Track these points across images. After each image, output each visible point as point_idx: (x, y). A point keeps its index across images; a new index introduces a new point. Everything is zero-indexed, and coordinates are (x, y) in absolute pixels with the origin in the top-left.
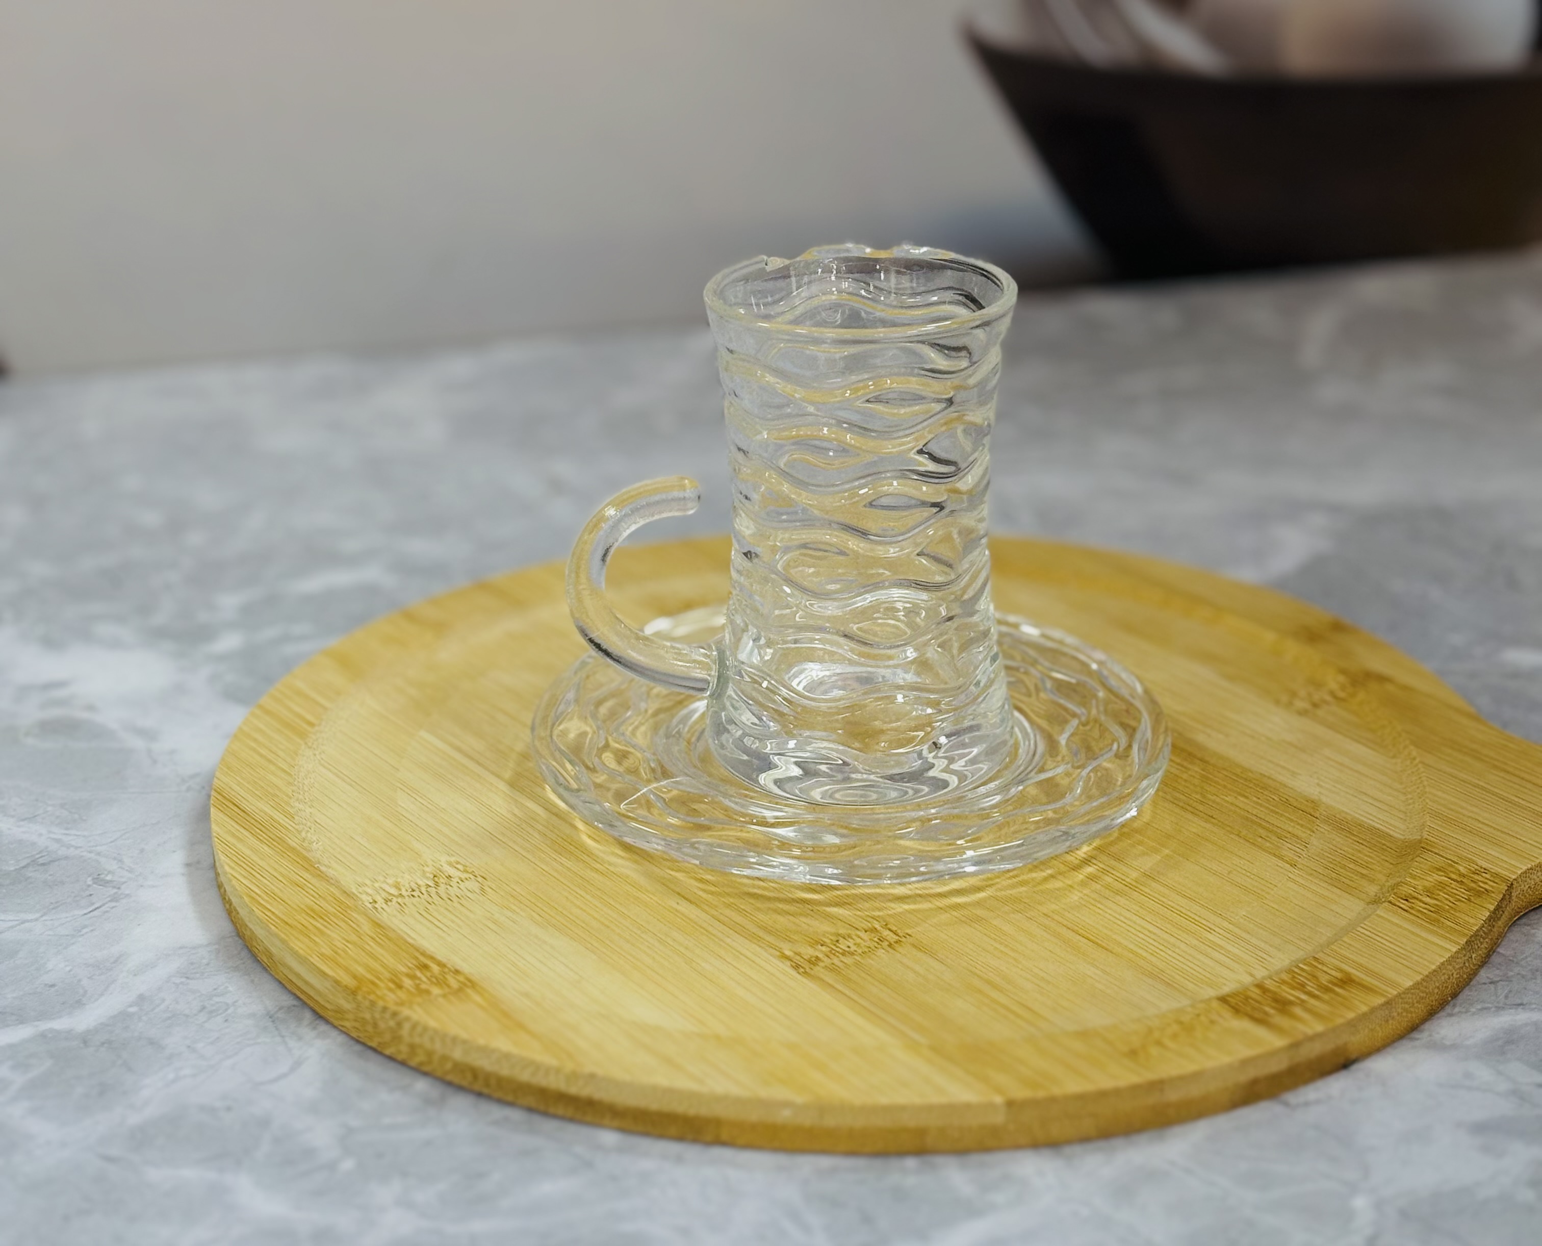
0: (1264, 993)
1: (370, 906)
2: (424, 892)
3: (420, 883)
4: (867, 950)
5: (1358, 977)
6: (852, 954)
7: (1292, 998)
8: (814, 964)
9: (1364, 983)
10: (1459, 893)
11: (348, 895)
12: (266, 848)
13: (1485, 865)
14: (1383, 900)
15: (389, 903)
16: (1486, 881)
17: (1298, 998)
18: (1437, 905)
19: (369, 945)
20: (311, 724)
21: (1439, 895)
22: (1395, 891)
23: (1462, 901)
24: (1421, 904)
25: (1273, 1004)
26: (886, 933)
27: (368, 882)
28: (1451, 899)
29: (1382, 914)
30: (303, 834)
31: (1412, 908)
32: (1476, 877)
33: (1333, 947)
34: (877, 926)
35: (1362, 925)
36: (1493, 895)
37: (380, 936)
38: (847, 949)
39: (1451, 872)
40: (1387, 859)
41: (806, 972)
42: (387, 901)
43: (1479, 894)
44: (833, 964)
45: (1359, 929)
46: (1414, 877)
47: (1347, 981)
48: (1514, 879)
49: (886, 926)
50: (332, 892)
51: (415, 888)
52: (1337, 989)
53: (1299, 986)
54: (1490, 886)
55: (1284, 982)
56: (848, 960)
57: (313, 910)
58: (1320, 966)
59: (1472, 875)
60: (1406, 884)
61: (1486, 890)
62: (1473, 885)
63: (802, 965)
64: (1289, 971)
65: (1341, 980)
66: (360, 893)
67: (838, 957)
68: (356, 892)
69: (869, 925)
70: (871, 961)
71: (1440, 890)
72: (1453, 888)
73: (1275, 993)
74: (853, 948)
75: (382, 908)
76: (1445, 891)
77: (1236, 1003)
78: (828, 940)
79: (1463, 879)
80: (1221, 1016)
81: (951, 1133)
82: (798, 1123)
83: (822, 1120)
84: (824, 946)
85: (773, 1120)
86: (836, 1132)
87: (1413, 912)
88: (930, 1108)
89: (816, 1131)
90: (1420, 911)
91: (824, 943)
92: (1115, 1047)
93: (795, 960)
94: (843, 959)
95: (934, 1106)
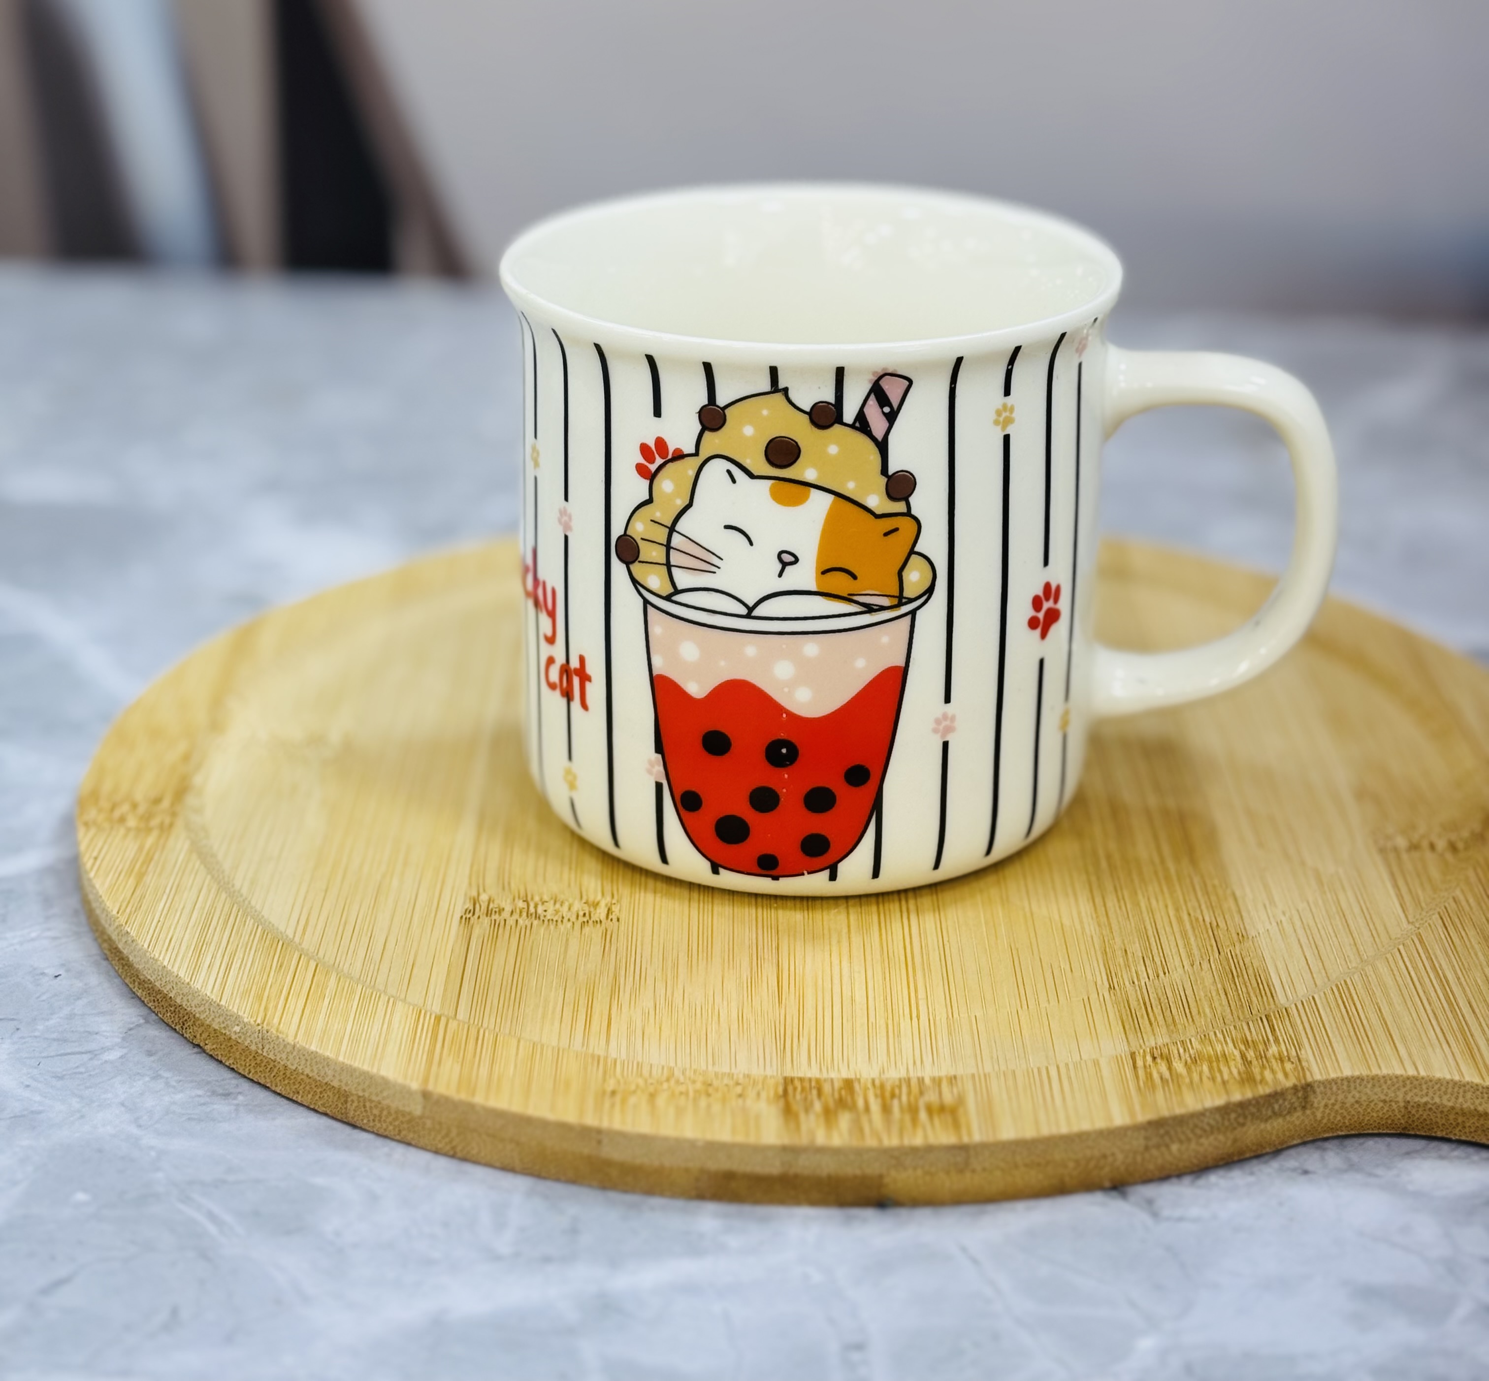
0: (840, 1089)
4: (556, 919)
5: (965, 1110)
6: (537, 917)
7: (860, 1103)
8: (488, 913)
9: (963, 1120)
10: (1227, 1073)
13: (1307, 1053)
16: (1280, 1071)
17: (867, 1109)
18: (1179, 1076)
21: (1202, 1066)
22: (1162, 1046)
24: (1163, 1067)
25: (831, 1104)
28: (1206, 1075)
29: (1103, 1063)
31: (1148, 1068)
32: (1275, 1063)
34: (603, 904)
35: (1063, 1065)
36: (1262, 1087)
38: (541, 911)
40: (1228, 1017)
41: (469, 918)
43: (1246, 1079)
44: (505, 920)
45: (1054, 1068)
46: (1206, 1040)
47: (947, 1111)
52: (923, 1115)
53: (888, 1094)
54: (1276, 1078)
55: (882, 1087)
56: (524, 922)
58: (944, 1088)
59: (1273, 1061)
60: (1183, 1045)
61: (1263, 1080)
62: (1256, 1070)
63: (476, 912)
64: (906, 1081)
65: (942, 1109)
67: (520, 915)
69: (599, 897)
70: (542, 930)
71: (1211, 1062)
72: (1229, 1065)
73: (853, 1092)
74: (550, 912)
76: (1215, 1064)
77: (795, 1089)
78: (537, 899)
79: (1255, 1062)
80: (758, 1094)
81: (371, 1108)
82: (246, 1044)
83: (263, 1048)
84: (525, 903)
85: (228, 1033)
86: (275, 1066)
87: (1141, 1072)
88: (351, 1071)
89: (259, 1059)
90: (1149, 1076)
91: (529, 898)
92: (604, 1080)
93: (477, 906)
94: (521, 921)
95: (355, 1070)
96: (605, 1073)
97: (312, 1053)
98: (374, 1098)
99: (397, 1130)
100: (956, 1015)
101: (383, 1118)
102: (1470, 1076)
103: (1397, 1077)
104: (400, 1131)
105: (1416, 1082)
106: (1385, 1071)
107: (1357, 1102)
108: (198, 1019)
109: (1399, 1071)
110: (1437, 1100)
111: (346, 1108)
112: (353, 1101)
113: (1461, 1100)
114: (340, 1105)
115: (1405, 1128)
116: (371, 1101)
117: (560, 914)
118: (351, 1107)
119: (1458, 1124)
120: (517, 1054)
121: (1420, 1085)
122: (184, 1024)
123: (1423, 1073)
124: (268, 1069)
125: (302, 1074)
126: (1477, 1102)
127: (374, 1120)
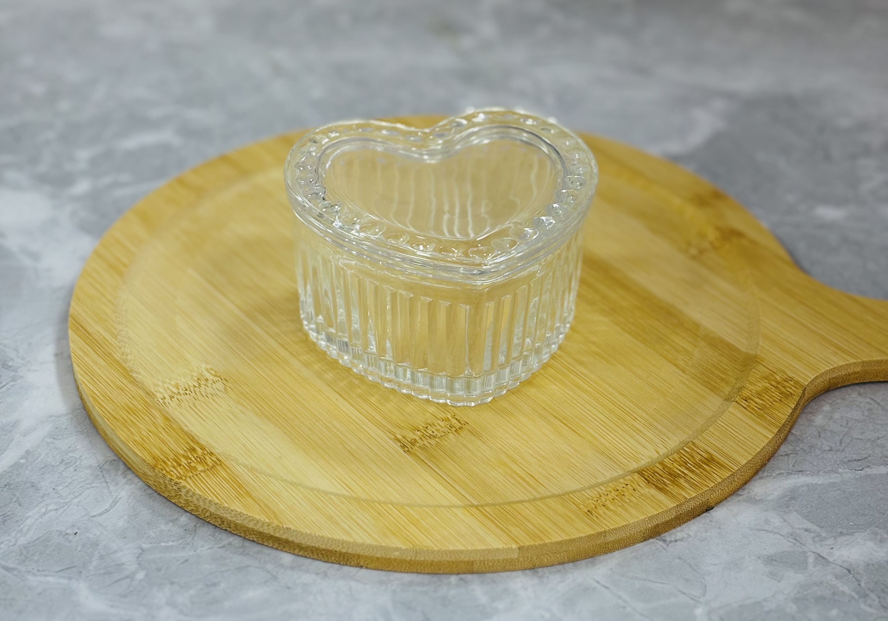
0: (664, 468)
1: (161, 401)
2: (192, 391)
3: (190, 384)
4: (443, 434)
5: (716, 457)
6: (435, 437)
7: (680, 473)
8: (413, 444)
9: (720, 462)
10: (776, 396)
11: (149, 395)
12: (101, 360)
13: (791, 375)
14: (733, 399)
15: (173, 399)
16: (791, 386)
18: (764, 405)
19: (162, 434)
20: (125, 266)
21: (764, 397)
22: (740, 393)
23: (777, 402)
24: (755, 404)
25: (669, 477)
26: (454, 421)
27: (160, 384)
28: (771, 400)
29: (732, 411)
30: (123, 350)
31: (749, 406)
32: (786, 384)
33: (703, 435)
34: (449, 417)
35: (720, 419)
36: (794, 397)
37: (168, 427)
38: (432, 434)
39: (772, 380)
40: (736, 367)
41: (408, 451)
42: (171, 397)
43: (787, 396)
44: (424, 444)
45: (718, 422)
46: (751, 383)
47: (710, 460)
48: (807, 385)
49: (454, 417)
50: (140, 394)
51: (188, 389)
52: (704, 466)
53: (684, 464)
54: (793, 391)
55: (675, 459)
56: (432, 442)
57: (129, 408)
58: (695, 449)
59: (783, 382)
60: (747, 389)
61: (791, 393)
62: (784, 390)
63: (407, 445)
64: (678, 452)
65: (707, 460)
66: (156, 392)
67: (427, 439)
68: (153, 391)
69: (445, 415)
70: (445, 443)
71: (765, 393)
72: (773, 392)
73: (670, 468)
74: (436, 432)
75: (169, 403)
76: (768, 394)
77: (648, 476)
78: (421, 428)
79: (779, 386)
80: (639, 485)
81: (488, 563)
82: (403, 558)
83: (416, 557)
84: (419, 432)
85: (388, 557)
86: (424, 563)
87: (750, 409)
88: (476, 551)
89: (412, 563)
90: (753, 409)
91: (419, 429)
92: (580, 508)
93: (402, 442)
94: (430, 442)
95: (479, 550)
96: (574, 503)
97: (451, 551)
98: (490, 558)
99: (503, 567)
100: (649, 412)
101: (495, 565)
102: (852, 361)
103: (827, 371)
104: (504, 567)
105: (833, 370)
106: (823, 371)
107: (815, 386)
108: (362, 556)
109: (828, 369)
110: (840, 373)
111: (472, 568)
112: (477, 564)
113: (849, 370)
114: (468, 567)
115: (828, 388)
116: (488, 560)
117: (440, 431)
118: (475, 567)
119: (847, 379)
120: (531, 512)
121: (835, 370)
122: (348, 560)
123: (835, 366)
124: (420, 565)
125: (444, 561)
126: (855, 369)
127: (489, 568)
